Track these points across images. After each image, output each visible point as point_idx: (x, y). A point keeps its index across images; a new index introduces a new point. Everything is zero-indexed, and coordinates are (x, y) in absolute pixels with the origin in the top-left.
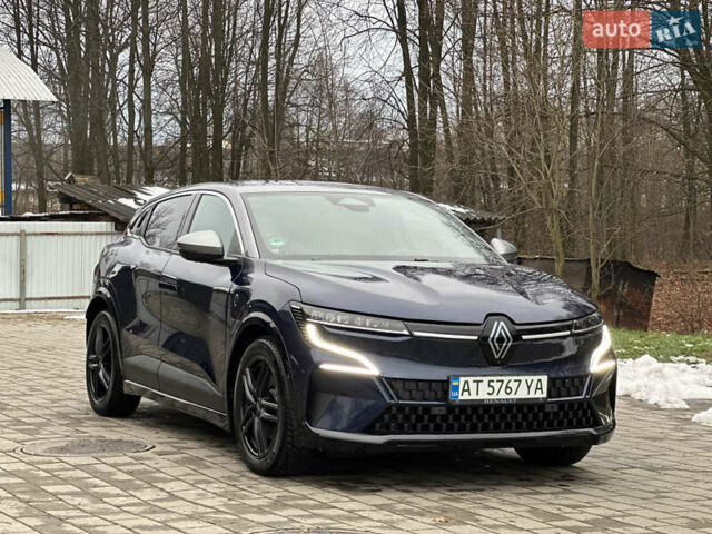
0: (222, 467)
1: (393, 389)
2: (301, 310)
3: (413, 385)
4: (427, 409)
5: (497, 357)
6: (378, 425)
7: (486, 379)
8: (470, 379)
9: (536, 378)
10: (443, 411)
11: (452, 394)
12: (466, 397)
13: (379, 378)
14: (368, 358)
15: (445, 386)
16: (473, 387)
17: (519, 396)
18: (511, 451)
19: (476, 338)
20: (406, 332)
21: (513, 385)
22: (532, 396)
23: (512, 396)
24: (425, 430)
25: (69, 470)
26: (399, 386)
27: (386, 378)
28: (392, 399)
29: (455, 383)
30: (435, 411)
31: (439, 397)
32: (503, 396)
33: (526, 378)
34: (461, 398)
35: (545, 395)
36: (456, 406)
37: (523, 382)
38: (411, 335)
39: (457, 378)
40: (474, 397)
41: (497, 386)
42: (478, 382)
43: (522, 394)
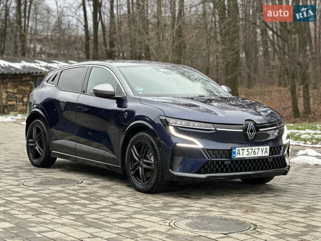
0: (122, 189)
1: (209, 153)
2: (166, 119)
3: (217, 152)
4: (223, 162)
5: (250, 139)
6: (203, 170)
7: (246, 148)
8: (240, 149)
9: (265, 147)
10: (230, 163)
11: (233, 155)
12: (238, 156)
13: (203, 149)
14: (198, 140)
15: (230, 152)
16: (241, 151)
17: (258, 155)
18: (239, 180)
19: (242, 130)
20: (213, 129)
21: (256, 151)
22: (264, 155)
23: (256, 155)
24: (222, 171)
25: (55, 193)
26: (211, 152)
27: (206, 149)
28: (208, 158)
29: (234, 151)
30: (226, 163)
31: (228, 157)
32: (253, 155)
33: (261, 147)
34: (236, 157)
35: (268, 155)
36: (234, 161)
37: (260, 149)
38: (216, 130)
39: (235, 148)
40: (241, 156)
41: (250, 151)
42: (243, 150)
43: (260, 154)
